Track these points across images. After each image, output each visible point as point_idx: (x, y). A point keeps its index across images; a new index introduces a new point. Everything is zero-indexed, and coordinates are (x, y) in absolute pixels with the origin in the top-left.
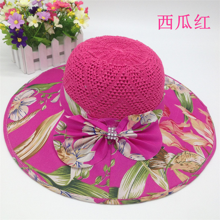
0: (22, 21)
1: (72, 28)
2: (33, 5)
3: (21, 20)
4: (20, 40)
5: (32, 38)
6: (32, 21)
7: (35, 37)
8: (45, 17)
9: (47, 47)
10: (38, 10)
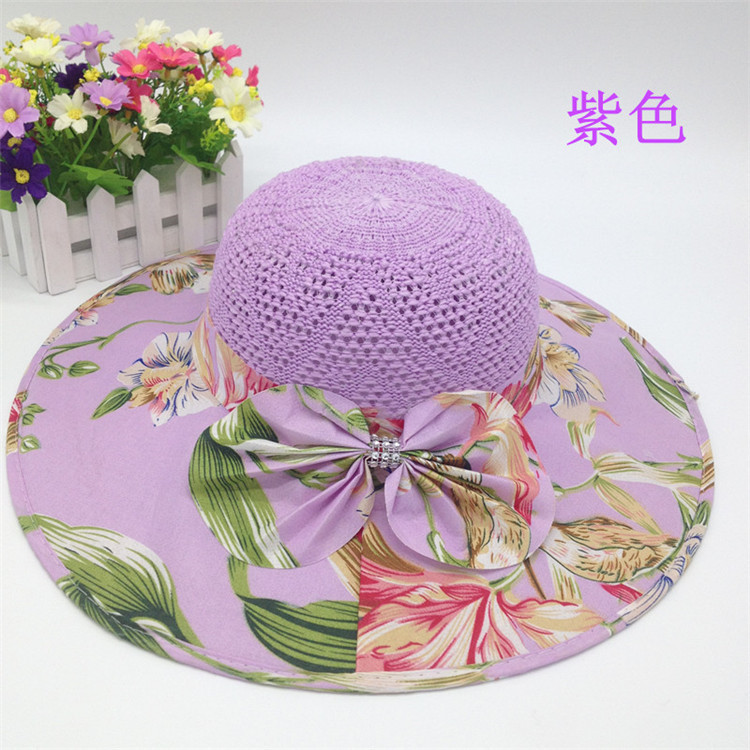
0: (30, 113)
1: (203, 137)
2: (70, 59)
3: (29, 109)
4: (22, 177)
5: (67, 169)
6: (67, 111)
7: (74, 166)
8: (111, 99)
9: (118, 201)
10: (88, 74)
